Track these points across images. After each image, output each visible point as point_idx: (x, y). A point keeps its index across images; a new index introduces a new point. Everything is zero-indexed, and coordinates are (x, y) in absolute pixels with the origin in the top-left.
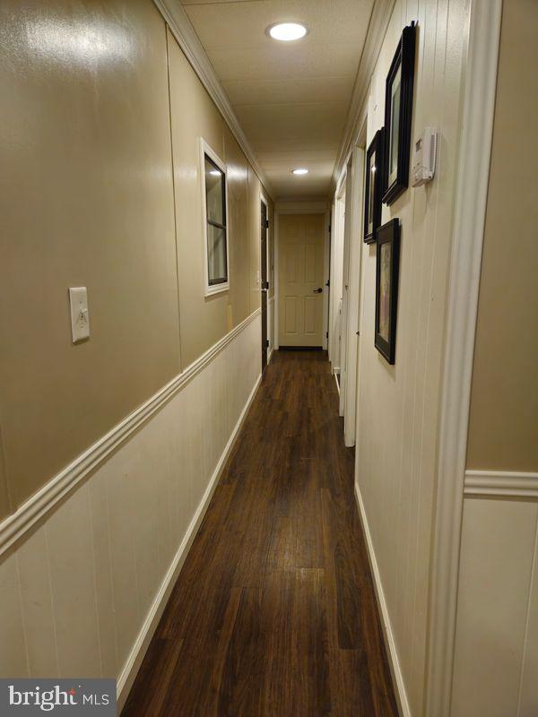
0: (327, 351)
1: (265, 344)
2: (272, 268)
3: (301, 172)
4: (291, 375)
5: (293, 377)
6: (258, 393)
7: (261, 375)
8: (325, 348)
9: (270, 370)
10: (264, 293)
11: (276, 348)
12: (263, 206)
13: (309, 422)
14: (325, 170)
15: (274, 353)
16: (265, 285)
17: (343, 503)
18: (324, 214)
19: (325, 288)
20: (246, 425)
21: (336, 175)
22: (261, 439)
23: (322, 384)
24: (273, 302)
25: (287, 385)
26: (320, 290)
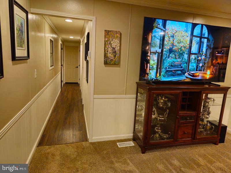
0: (79, 84)
1: (62, 81)
2: (63, 60)
3: (71, 37)
4: (69, 90)
5: (70, 90)
6: (60, 94)
7: (60, 90)
8: (79, 83)
9: (63, 89)
10: (61, 67)
11: (65, 83)
12: (61, 44)
13: (74, 100)
14: (78, 38)
15: (64, 84)
16: (62, 65)
17: (81, 114)
18: (78, 47)
19: (79, 67)
20: (57, 101)
21: (81, 39)
22: (62, 104)
23: (78, 92)
24: (63, 70)
25: (68, 92)
26: (77, 67)
